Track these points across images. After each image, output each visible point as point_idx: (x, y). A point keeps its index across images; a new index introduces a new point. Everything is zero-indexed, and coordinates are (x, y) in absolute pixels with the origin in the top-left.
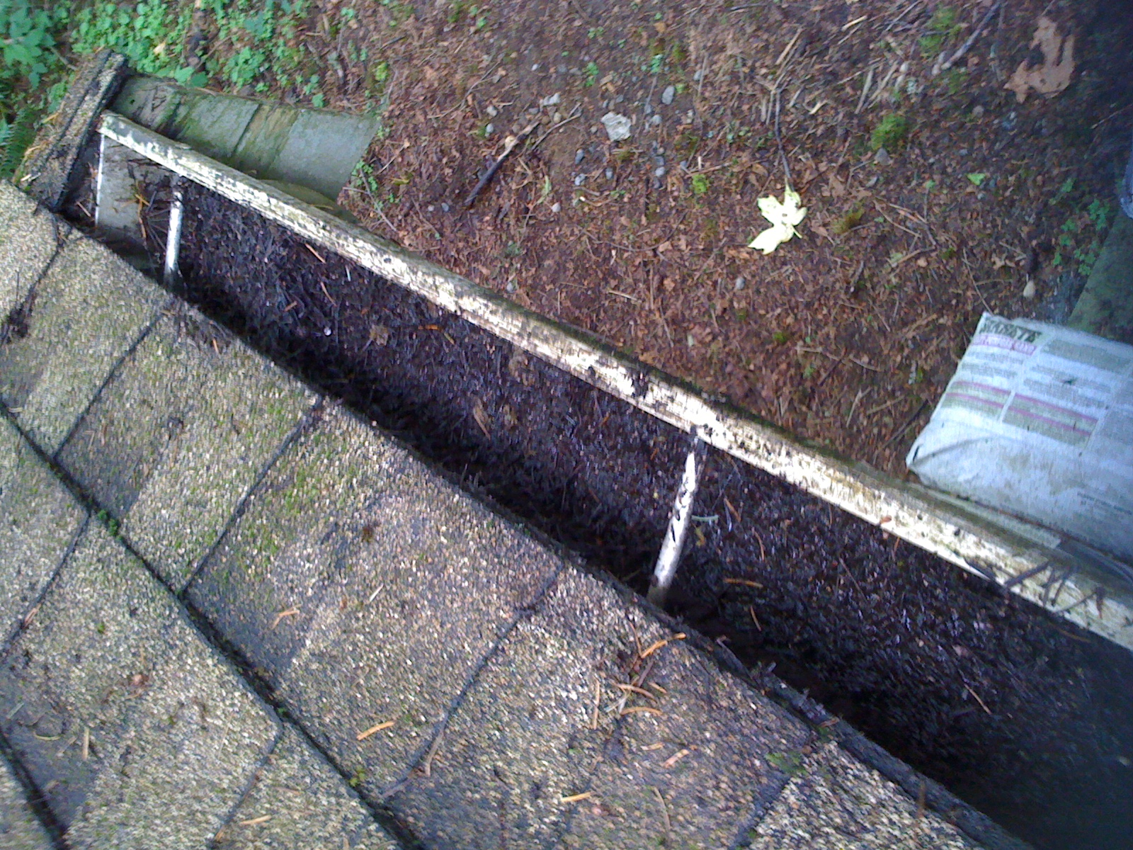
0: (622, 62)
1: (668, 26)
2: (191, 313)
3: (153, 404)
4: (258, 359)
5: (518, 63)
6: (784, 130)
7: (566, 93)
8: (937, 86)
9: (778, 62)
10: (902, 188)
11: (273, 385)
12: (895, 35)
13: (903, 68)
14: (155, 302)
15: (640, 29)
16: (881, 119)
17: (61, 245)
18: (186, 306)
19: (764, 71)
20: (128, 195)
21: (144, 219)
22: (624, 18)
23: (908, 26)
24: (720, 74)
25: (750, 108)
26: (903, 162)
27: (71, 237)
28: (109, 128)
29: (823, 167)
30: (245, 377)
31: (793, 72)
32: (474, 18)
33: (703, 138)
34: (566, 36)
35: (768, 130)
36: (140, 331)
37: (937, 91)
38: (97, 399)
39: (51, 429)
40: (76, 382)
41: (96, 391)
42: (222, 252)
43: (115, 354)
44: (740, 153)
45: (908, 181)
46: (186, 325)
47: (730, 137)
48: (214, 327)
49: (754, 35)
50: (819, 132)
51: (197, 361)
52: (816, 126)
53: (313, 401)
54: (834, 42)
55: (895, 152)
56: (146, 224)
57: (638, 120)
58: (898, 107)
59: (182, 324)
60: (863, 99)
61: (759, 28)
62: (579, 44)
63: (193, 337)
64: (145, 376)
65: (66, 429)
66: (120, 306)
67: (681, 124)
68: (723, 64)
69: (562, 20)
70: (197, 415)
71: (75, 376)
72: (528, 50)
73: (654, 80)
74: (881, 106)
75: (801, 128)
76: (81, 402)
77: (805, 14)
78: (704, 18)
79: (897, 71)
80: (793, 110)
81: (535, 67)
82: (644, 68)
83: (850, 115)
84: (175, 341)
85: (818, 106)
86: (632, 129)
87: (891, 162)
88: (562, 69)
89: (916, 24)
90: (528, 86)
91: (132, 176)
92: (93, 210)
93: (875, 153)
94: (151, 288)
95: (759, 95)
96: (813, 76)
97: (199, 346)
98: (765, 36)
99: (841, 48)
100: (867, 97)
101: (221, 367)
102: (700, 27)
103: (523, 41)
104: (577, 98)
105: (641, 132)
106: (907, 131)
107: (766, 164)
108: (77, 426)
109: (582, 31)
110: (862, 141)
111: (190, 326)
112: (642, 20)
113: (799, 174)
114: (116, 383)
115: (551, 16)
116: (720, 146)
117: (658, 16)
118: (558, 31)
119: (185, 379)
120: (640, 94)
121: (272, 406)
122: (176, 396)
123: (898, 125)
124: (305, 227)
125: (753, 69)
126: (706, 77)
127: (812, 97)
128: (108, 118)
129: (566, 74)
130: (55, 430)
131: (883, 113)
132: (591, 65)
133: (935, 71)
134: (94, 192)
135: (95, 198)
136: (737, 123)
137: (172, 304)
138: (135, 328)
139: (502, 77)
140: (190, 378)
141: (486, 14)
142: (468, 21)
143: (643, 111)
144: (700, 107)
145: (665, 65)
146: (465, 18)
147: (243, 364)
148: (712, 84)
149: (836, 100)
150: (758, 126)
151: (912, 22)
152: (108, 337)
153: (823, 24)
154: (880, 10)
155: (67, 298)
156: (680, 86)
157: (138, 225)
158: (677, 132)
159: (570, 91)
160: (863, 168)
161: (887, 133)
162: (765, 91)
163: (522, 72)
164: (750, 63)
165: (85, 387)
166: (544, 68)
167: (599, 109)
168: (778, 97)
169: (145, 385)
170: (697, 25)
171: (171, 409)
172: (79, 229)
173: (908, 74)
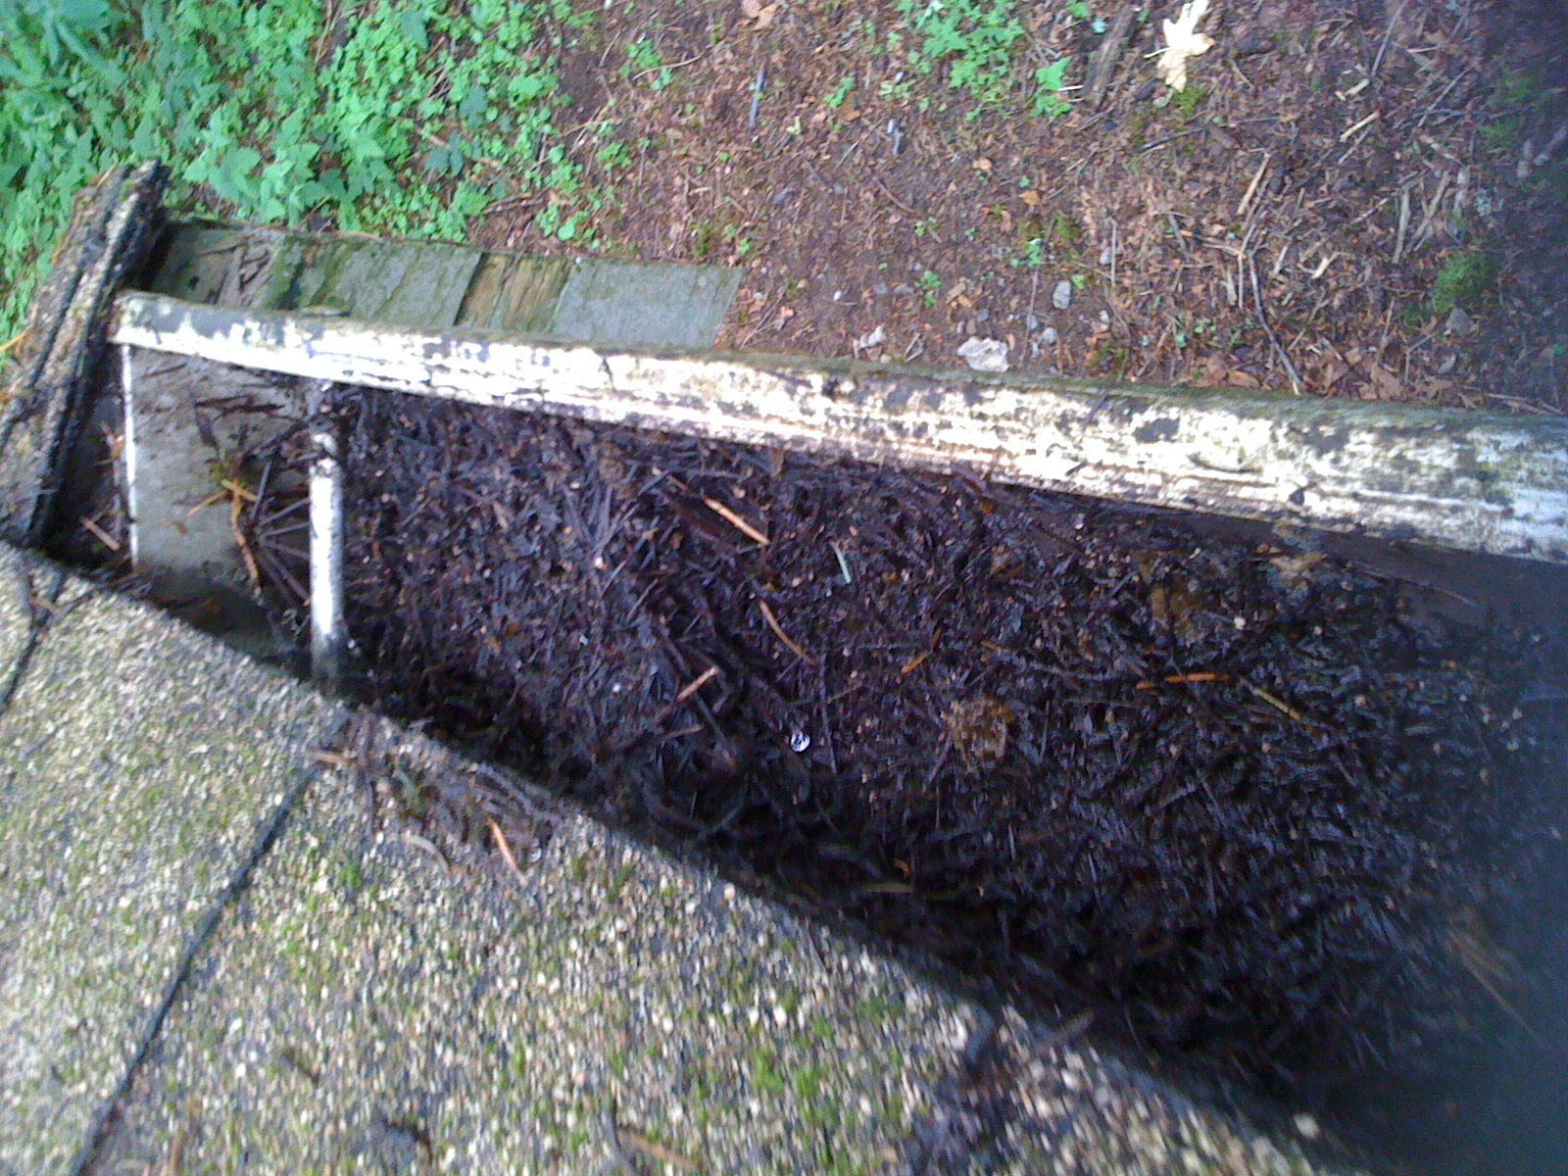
0: (976, 262)
1: (1041, 194)
2: (406, 748)
3: (317, 1064)
4: (669, 878)
5: (809, 295)
6: (1271, 311)
7: (893, 323)
8: (1530, 195)
9: (1240, 211)
10: (1504, 366)
11: (755, 974)
12: (1435, 131)
13: (1462, 178)
14: (292, 734)
15: (996, 210)
16: (1441, 264)
17: (40, 622)
18: (388, 729)
19: (1217, 228)
20: (205, 487)
21: (249, 534)
22: (967, 198)
23: (1457, 113)
24: (1144, 248)
25: (1206, 290)
26: (1496, 323)
27: (64, 598)
28: (136, 324)
29: (1354, 356)
30: (633, 948)
31: (1268, 221)
32: (732, 244)
33: (1134, 349)
34: (879, 242)
35: (1242, 316)
36: (257, 825)
37: (1530, 203)
38: (150, 1051)
39: (28, 1153)
40: (91, 997)
41: (144, 1025)
42: (459, 573)
43: (192, 905)
44: (1204, 360)
45: (1512, 352)
46: (397, 787)
47: (1180, 338)
48: (489, 783)
49: (1191, 178)
50: (1336, 303)
51: (444, 902)
52: (1329, 295)
53: (956, 1033)
54: (1330, 162)
55: (1479, 310)
56: (253, 546)
57: (1018, 340)
58: (1467, 241)
59: (383, 787)
60: (1401, 238)
61: (1196, 167)
62: (901, 247)
63: (423, 822)
64: (283, 966)
65: (67, 1151)
66: (197, 759)
67: (1091, 335)
68: (1144, 231)
69: (868, 221)
70: (475, 1109)
71: (86, 982)
72: (822, 272)
73: (1035, 279)
74: (1436, 243)
75: (1301, 303)
76: (104, 1066)
77: (1271, 130)
78: (1100, 171)
79: (1452, 184)
80: (1281, 278)
81: (837, 295)
82: (1015, 262)
83: (1386, 268)
84: (365, 843)
85: (1325, 263)
86: (1009, 358)
87: (1475, 327)
88: (882, 290)
89: (1469, 106)
90: (831, 325)
91: (208, 438)
92: (125, 534)
93: (1444, 318)
94: (280, 695)
95: (1217, 266)
96: (1305, 221)
97: (444, 851)
98: (1209, 177)
99: (1344, 169)
100: (1408, 234)
101: (535, 919)
102: (1096, 185)
103: (813, 261)
104: (913, 327)
105: (1026, 359)
106: (1492, 273)
107: (1253, 369)
108: (99, 1140)
109: (904, 230)
110: (1412, 304)
111: (410, 791)
112: (998, 193)
113: (1314, 374)
114: (201, 998)
115: (850, 218)
116: (1164, 356)
117: (1025, 182)
118: (867, 236)
119: (413, 972)
120: (1014, 303)
121: (772, 1063)
122: (390, 1035)
123: (1477, 267)
124: (749, 410)
125: (1198, 229)
126: (1119, 256)
127: (1310, 252)
128: (133, 304)
129: (889, 296)
130: (38, 1158)
131: (1443, 253)
132: (927, 274)
133: (1522, 171)
134: (120, 491)
135: (125, 505)
136: (1189, 316)
137: (345, 728)
138: (244, 817)
139: (787, 319)
140: (428, 967)
141: (748, 234)
142: (724, 248)
143: (1024, 325)
144: (1117, 303)
145: (1049, 251)
146: (717, 247)
147: (614, 899)
148: (1133, 267)
149: (1355, 249)
150: (1224, 313)
151: (1462, 105)
152: (167, 854)
153: (1305, 139)
154: (1398, 100)
155: (61, 757)
156: (1078, 279)
157: (236, 551)
158: (1087, 348)
159: (899, 320)
160: (1428, 346)
161: (1460, 282)
162: (1225, 258)
163: (818, 306)
164: (1191, 222)
165: (114, 1015)
166: (852, 293)
167: (950, 337)
168: (1251, 262)
169: (289, 999)
170: (1089, 184)
171: (379, 1083)
172: (83, 577)
173: (1472, 186)
